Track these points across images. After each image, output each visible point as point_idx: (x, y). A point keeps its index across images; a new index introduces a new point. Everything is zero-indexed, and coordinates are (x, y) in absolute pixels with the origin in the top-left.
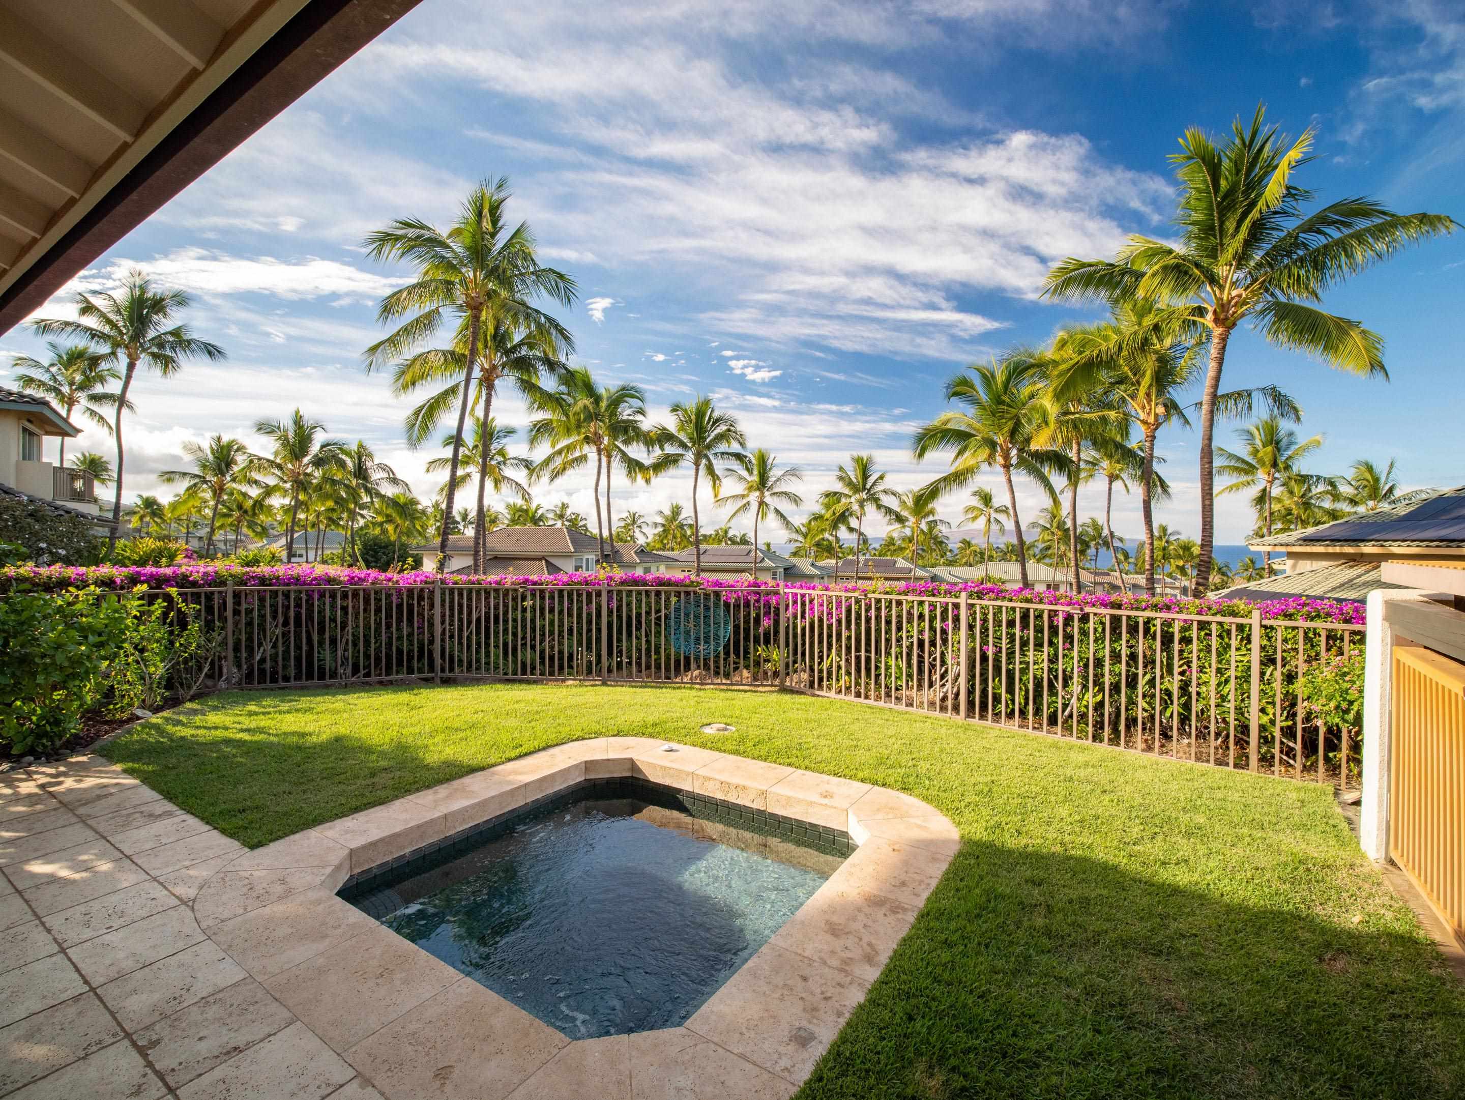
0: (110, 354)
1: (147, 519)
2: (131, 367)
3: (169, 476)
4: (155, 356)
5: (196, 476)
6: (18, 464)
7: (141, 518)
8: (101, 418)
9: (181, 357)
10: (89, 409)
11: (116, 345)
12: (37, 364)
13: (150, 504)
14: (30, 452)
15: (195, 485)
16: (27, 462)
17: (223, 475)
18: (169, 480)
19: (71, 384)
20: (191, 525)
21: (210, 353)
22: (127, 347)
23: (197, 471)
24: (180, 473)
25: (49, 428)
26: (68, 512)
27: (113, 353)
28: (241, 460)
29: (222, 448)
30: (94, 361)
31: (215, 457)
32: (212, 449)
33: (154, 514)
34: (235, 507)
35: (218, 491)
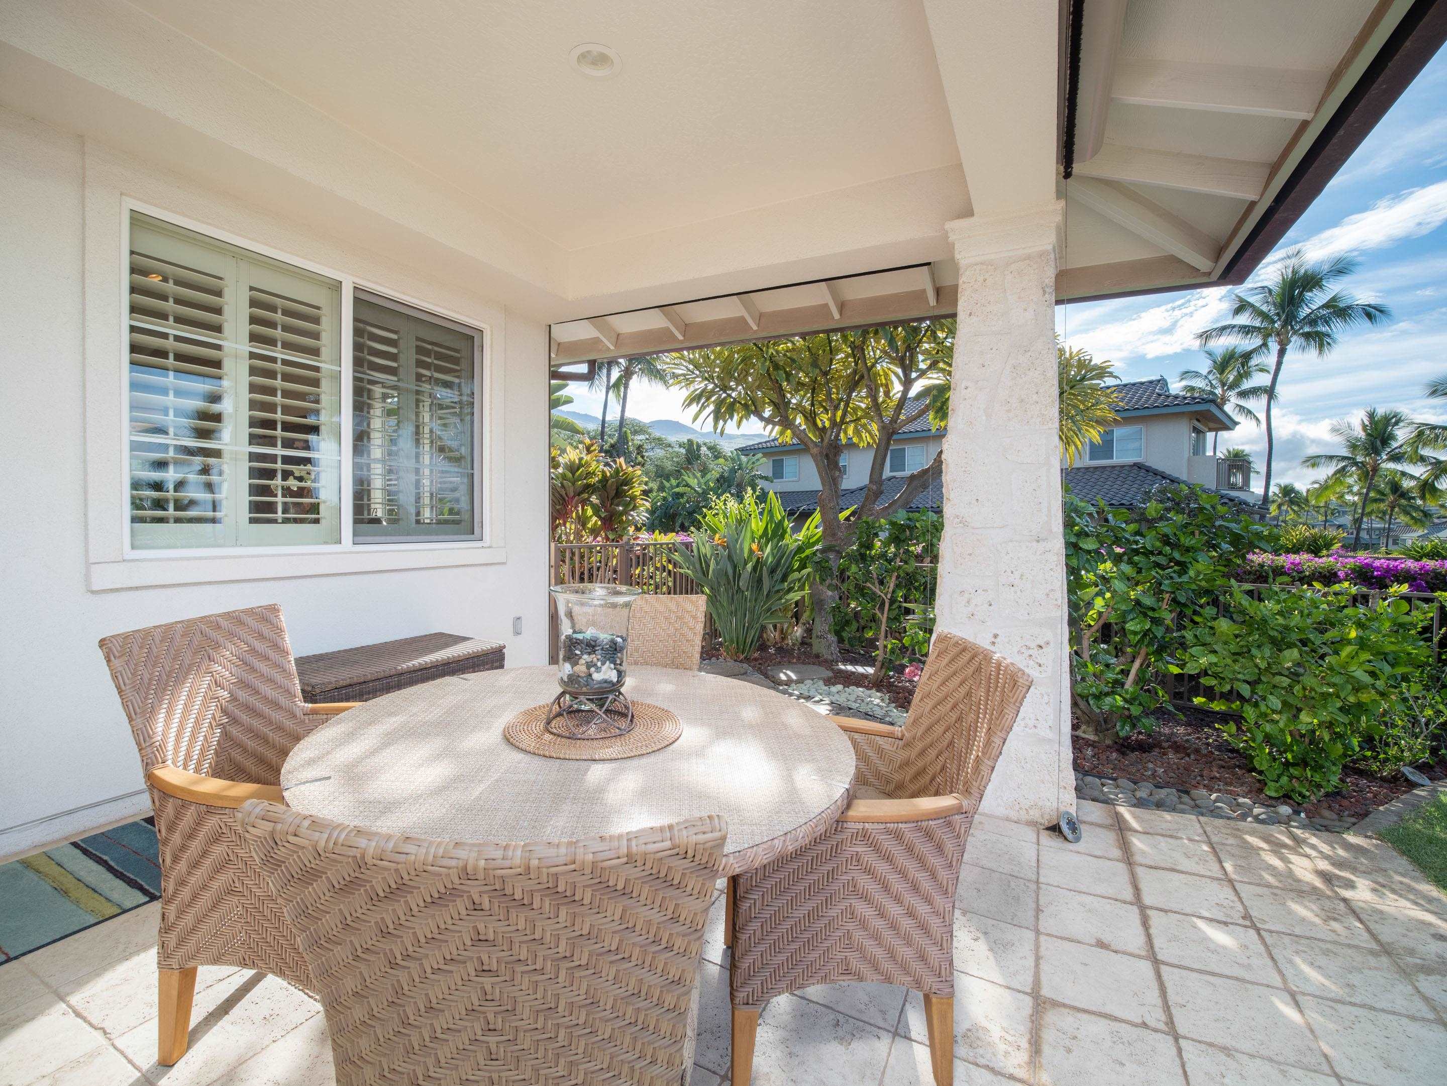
0: (1261, 347)
1: (1284, 508)
2: (1282, 353)
3: (1313, 461)
4: (1307, 336)
5: (1344, 458)
6: (1189, 460)
7: (1279, 506)
8: (1250, 412)
9: (1337, 328)
10: (1238, 405)
11: (1266, 336)
12: (1197, 374)
13: (1287, 491)
14: (1198, 448)
15: (1344, 468)
16: (1196, 457)
17: (1378, 453)
18: (1313, 465)
19: (1223, 385)
20: (1329, 512)
21: (1369, 316)
22: (1278, 334)
23: (1345, 452)
24: (1326, 457)
25: (1212, 425)
26: (1231, 500)
27: (1265, 345)
28: (1402, 435)
29: (1376, 423)
30: (1247, 356)
31: (1368, 435)
32: (1364, 427)
33: (1292, 502)
34: (1387, 491)
35: (1369, 474)
